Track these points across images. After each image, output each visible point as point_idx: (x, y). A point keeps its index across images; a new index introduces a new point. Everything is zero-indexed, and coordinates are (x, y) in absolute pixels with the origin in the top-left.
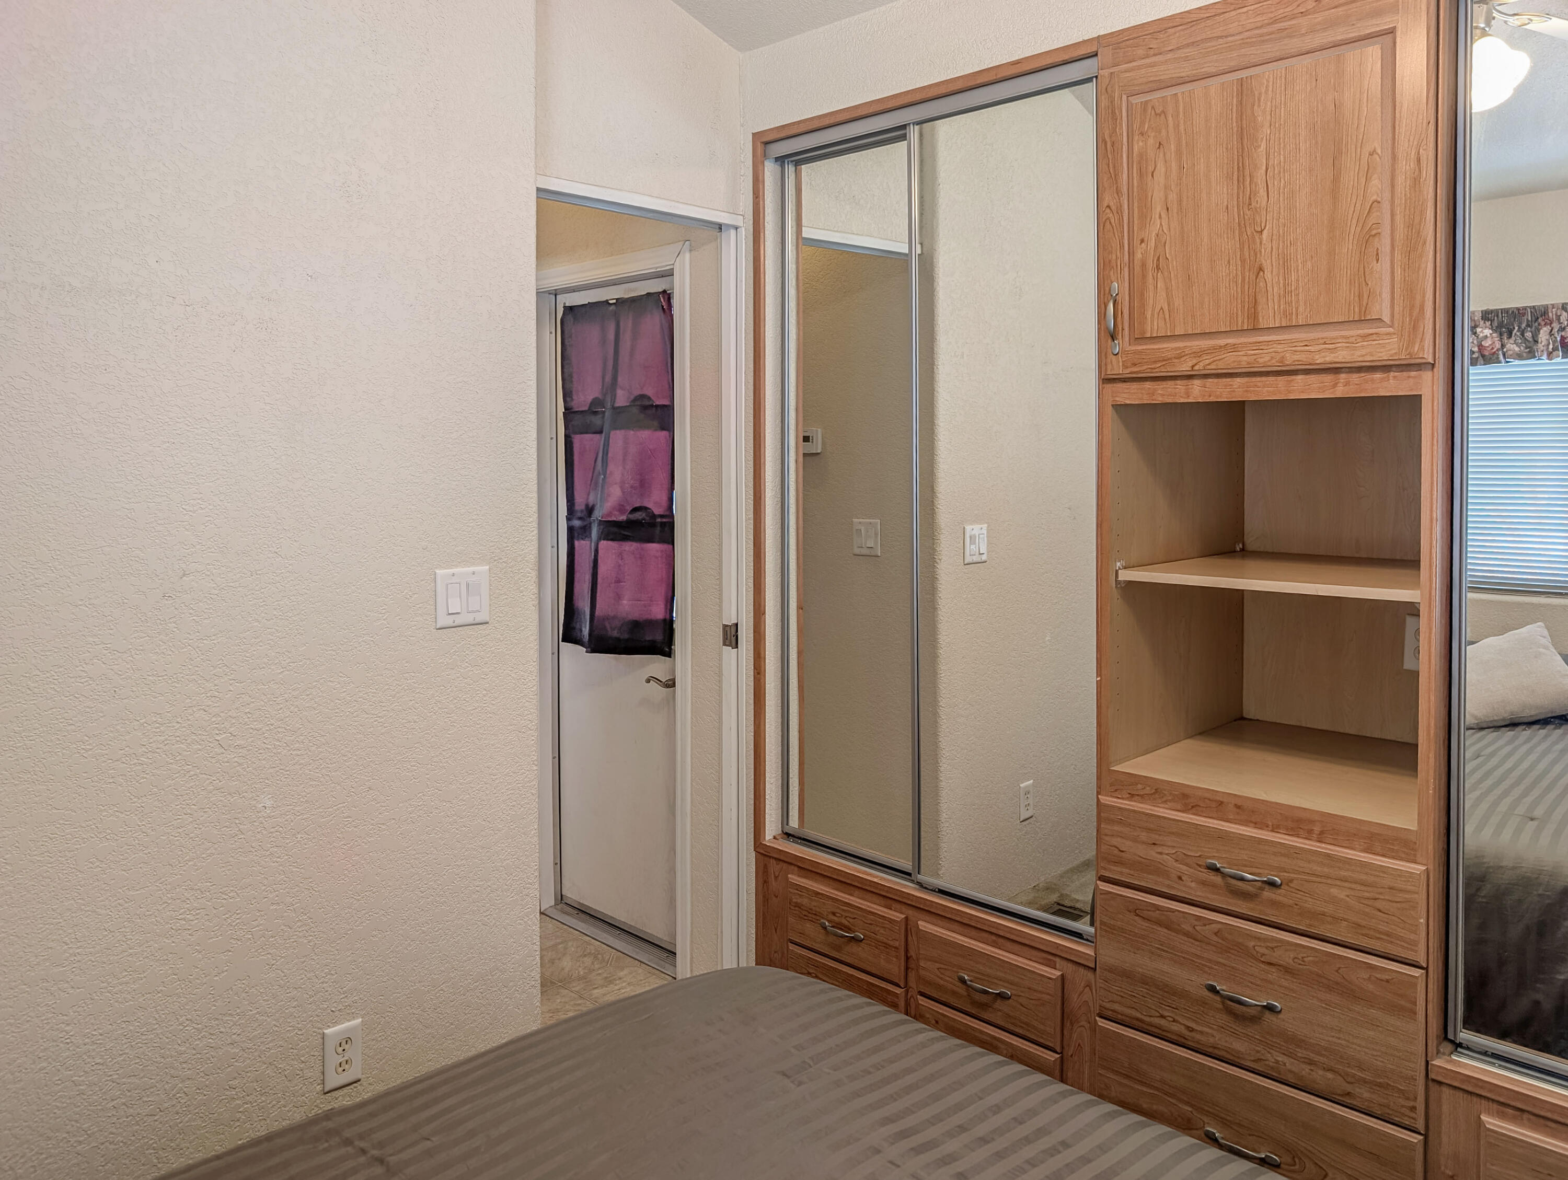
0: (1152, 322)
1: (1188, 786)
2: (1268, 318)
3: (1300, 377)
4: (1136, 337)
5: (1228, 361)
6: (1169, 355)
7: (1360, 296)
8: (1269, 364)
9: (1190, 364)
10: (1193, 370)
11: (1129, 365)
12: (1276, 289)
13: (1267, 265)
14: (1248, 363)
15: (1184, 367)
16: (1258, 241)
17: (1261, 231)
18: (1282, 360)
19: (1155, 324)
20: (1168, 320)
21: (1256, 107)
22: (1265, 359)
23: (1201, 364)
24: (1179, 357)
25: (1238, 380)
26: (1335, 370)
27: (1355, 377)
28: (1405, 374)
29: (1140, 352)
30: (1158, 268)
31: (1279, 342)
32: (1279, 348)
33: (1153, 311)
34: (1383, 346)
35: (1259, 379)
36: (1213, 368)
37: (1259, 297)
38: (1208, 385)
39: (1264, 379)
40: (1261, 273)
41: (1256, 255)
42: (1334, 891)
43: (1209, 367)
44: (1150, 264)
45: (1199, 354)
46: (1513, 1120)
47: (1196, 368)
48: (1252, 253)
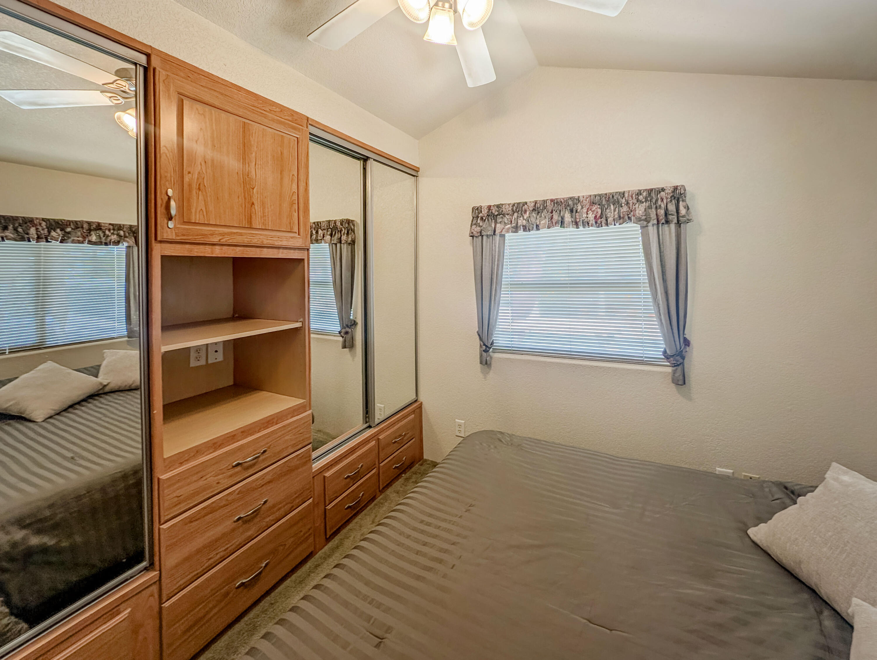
0: (195, 215)
1: (218, 437)
2: (257, 223)
3: (265, 249)
4: (185, 221)
5: (238, 240)
6: (206, 233)
7: (290, 223)
8: (257, 243)
9: (219, 239)
10: (219, 242)
11: (180, 234)
12: (259, 214)
13: (255, 202)
14: (248, 241)
15: (215, 240)
16: (252, 192)
17: (253, 189)
18: (262, 242)
19: (198, 216)
20: (205, 216)
21: (251, 137)
22: (255, 241)
23: (224, 239)
24: (212, 235)
25: (239, 248)
26: (278, 248)
27: (285, 251)
28: (300, 251)
29: (187, 229)
30: (199, 189)
31: (261, 235)
32: (261, 237)
33: (196, 209)
34: (298, 241)
35: (248, 248)
36: (230, 242)
37: (252, 215)
38: (223, 249)
39: (250, 249)
40: (253, 206)
41: (251, 197)
42: (286, 438)
43: (228, 241)
44: (195, 186)
45: (223, 234)
46: (331, 469)
47: (221, 241)
48: (249, 196)
